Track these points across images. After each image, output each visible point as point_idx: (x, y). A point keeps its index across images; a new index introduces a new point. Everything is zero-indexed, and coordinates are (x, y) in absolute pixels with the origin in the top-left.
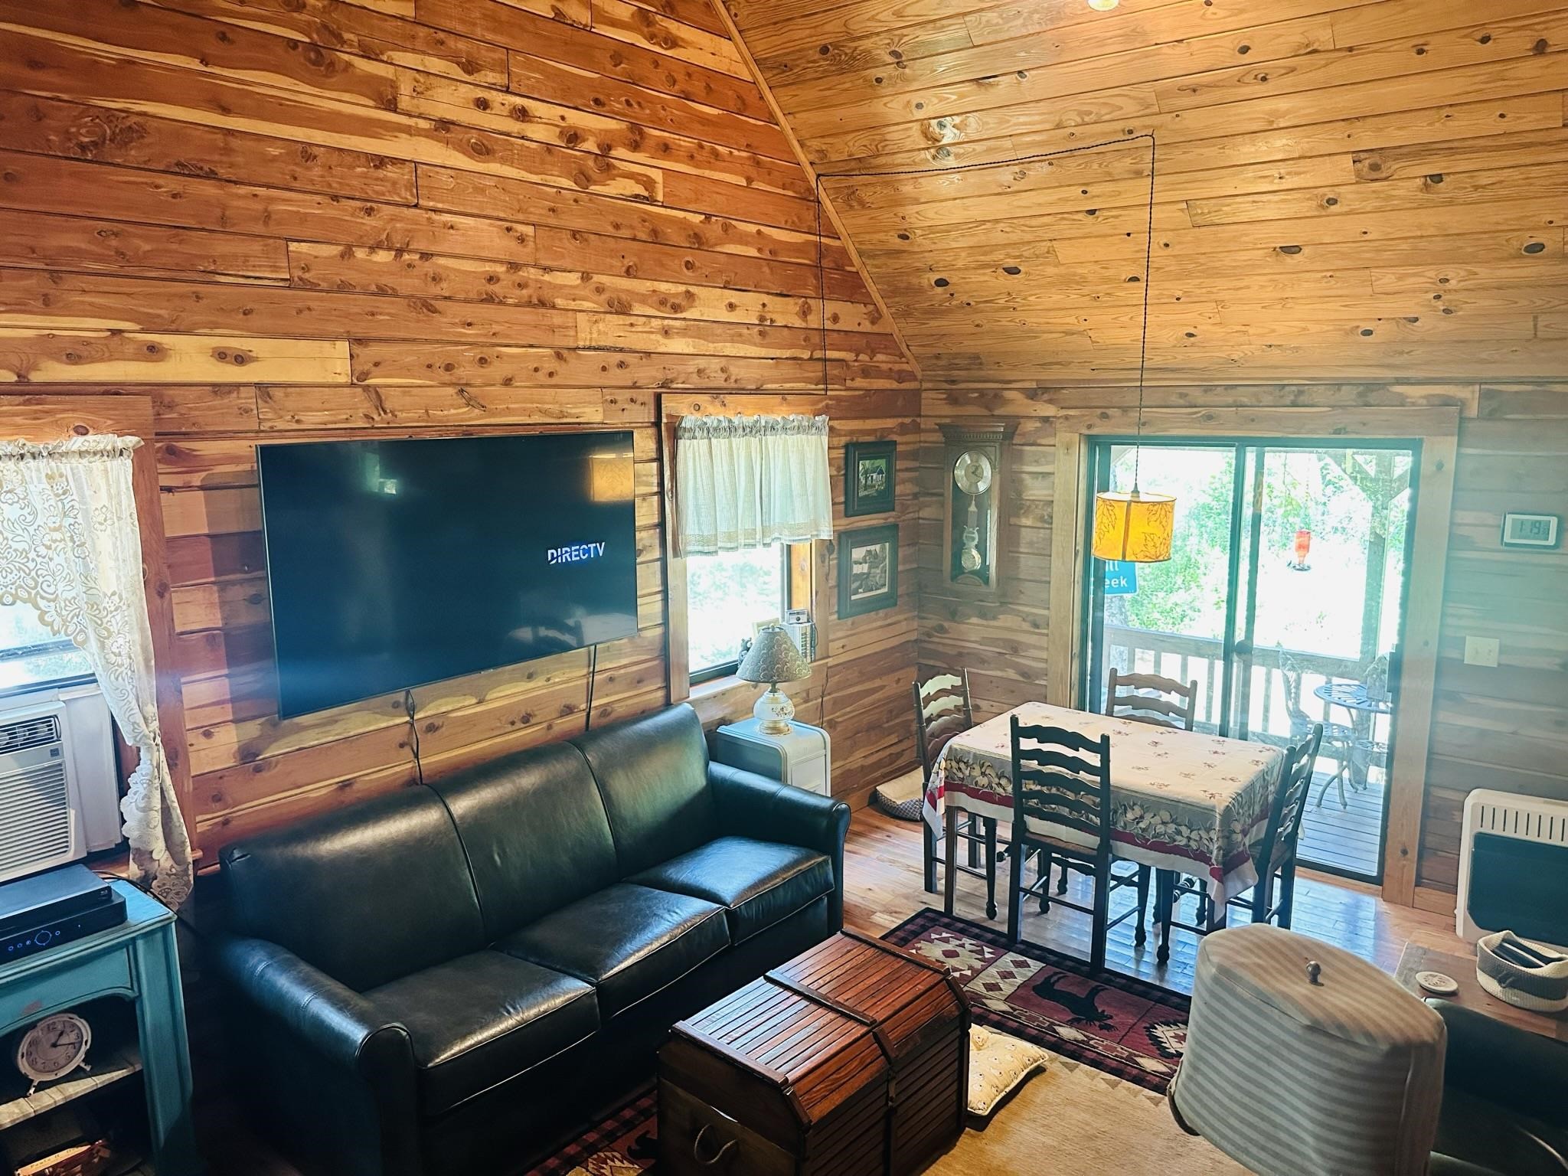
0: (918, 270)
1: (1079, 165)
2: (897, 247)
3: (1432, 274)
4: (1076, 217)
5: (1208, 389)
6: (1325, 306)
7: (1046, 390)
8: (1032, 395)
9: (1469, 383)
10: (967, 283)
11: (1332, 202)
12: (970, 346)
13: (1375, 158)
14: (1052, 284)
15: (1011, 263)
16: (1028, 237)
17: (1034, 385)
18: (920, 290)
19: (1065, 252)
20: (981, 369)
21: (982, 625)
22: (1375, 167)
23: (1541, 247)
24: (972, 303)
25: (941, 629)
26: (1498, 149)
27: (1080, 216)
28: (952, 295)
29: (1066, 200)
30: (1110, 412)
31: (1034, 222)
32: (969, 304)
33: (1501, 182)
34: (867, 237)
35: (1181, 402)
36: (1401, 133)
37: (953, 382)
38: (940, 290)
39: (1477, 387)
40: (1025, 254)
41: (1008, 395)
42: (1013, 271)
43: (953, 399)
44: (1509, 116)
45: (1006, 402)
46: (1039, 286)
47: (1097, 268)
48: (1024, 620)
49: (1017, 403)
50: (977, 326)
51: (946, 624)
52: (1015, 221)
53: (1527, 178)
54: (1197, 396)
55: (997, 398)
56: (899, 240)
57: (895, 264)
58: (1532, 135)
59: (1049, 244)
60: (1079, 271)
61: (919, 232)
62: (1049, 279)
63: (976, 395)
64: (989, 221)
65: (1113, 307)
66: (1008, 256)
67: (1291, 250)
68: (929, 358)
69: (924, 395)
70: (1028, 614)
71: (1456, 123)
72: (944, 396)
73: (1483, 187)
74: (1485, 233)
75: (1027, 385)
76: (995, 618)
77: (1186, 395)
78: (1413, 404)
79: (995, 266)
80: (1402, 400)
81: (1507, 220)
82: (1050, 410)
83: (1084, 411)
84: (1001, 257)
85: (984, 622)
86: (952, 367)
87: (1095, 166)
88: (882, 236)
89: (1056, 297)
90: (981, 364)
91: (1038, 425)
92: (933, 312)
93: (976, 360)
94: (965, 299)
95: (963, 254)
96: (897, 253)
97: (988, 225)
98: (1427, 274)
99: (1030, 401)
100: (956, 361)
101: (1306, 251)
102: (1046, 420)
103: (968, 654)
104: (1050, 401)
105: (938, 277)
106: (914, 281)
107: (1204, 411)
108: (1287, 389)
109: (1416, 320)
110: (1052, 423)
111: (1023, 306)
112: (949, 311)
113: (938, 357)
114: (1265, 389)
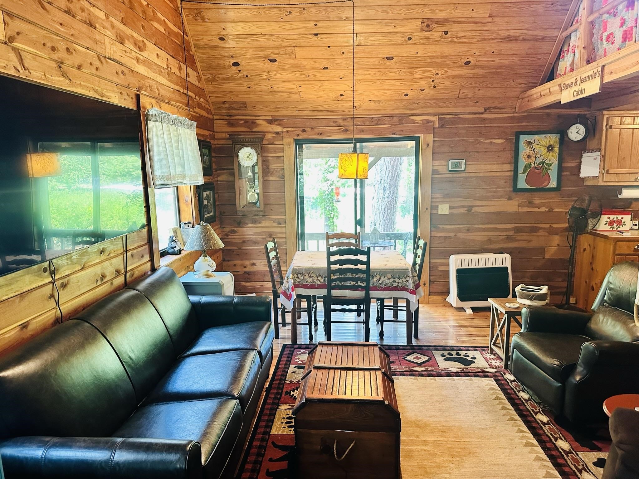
0: (225, 57)
1: (317, 12)
2: (216, 44)
3: (434, 71)
4: (309, 36)
5: (345, 119)
6: (395, 83)
7: (277, 120)
8: (270, 122)
9: (435, 115)
10: (249, 65)
11: (410, 39)
12: (243, 98)
13: (429, 22)
14: (290, 69)
15: (273, 56)
16: (284, 44)
17: (270, 118)
18: (224, 68)
19: (299, 53)
20: (245, 110)
21: (254, 227)
22: (428, 26)
23: (469, 62)
24: (249, 76)
25: (233, 232)
26: (468, 23)
27: (310, 36)
28: (240, 71)
29: (306, 28)
30: (306, 129)
31: (289, 37)
32: (247, 76)
33: (465, 36)
34: (201, 37)
35: (334, 124)
36: (441, 13)
37: (230, 116)
38: (234, 68)
39: (437, 116)
40: (281, 53)
41: (258, 122)
42: (273, 61)
43: (231, 124)
44: (475, 10)
45: (257, 125)
46: (283, 69)
47: (312, 61)
48: (274, 222)
49: (263, 125)
50: (249, 87)
51: (235, 229)
52: (280, 36)
53: (473, 36)
54: (341, 122)
55: (254, 123)
56: (219, 41)
57: (213, 53)
58: (479, 19)
59: (293, 48)
60: (303, 63)
61: (231, 37)
62: (289, 66)
63: (243, 122)
64: (267, 35)
65: (313, 81)
66: (273, 53)
67: (389, 58)
68: (220, 104)
69: (215, 122)
70: (275, 219)
71: (459, 11)
72: (226, 123)
73: (459, 38)
74: (455, 56)
75: (267, 118)
76: (260, 223)
77: (336, 122)
78: (418, 123)
79: (264, 58)
80: (414, 122)
81: (462, 51)
82: (279, 129)
83: (295, 129)
84: (269, 53)
85: (255, 225)
86: (230, 108)
87: (323, 13)
88: (210, 38)
89: (290, 75)
90: (246, 107)
91: (274, 135)
92: (227, 79)
93: (244, 105)
94: (246, 74)
95: (251, 50)
96: (215, 47)
97: (267, 37)
98: (432, 71)
99: (269, 125)
100: (233, 106)
101: (395, 59)
102: (277, 133)
103: (248, 241)
104: (279, 125)
105: (235, 61)
106: (222, 62)
107: (344, 128)
108: (374, 119)
109: (424, 90)
110: (280, 134)
111: (274, 78)
112: (236, 79)
113: (224, 103)
114: (366, 118)
